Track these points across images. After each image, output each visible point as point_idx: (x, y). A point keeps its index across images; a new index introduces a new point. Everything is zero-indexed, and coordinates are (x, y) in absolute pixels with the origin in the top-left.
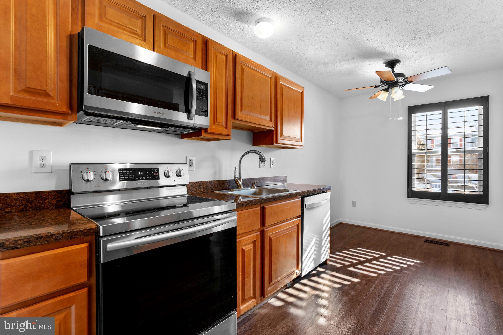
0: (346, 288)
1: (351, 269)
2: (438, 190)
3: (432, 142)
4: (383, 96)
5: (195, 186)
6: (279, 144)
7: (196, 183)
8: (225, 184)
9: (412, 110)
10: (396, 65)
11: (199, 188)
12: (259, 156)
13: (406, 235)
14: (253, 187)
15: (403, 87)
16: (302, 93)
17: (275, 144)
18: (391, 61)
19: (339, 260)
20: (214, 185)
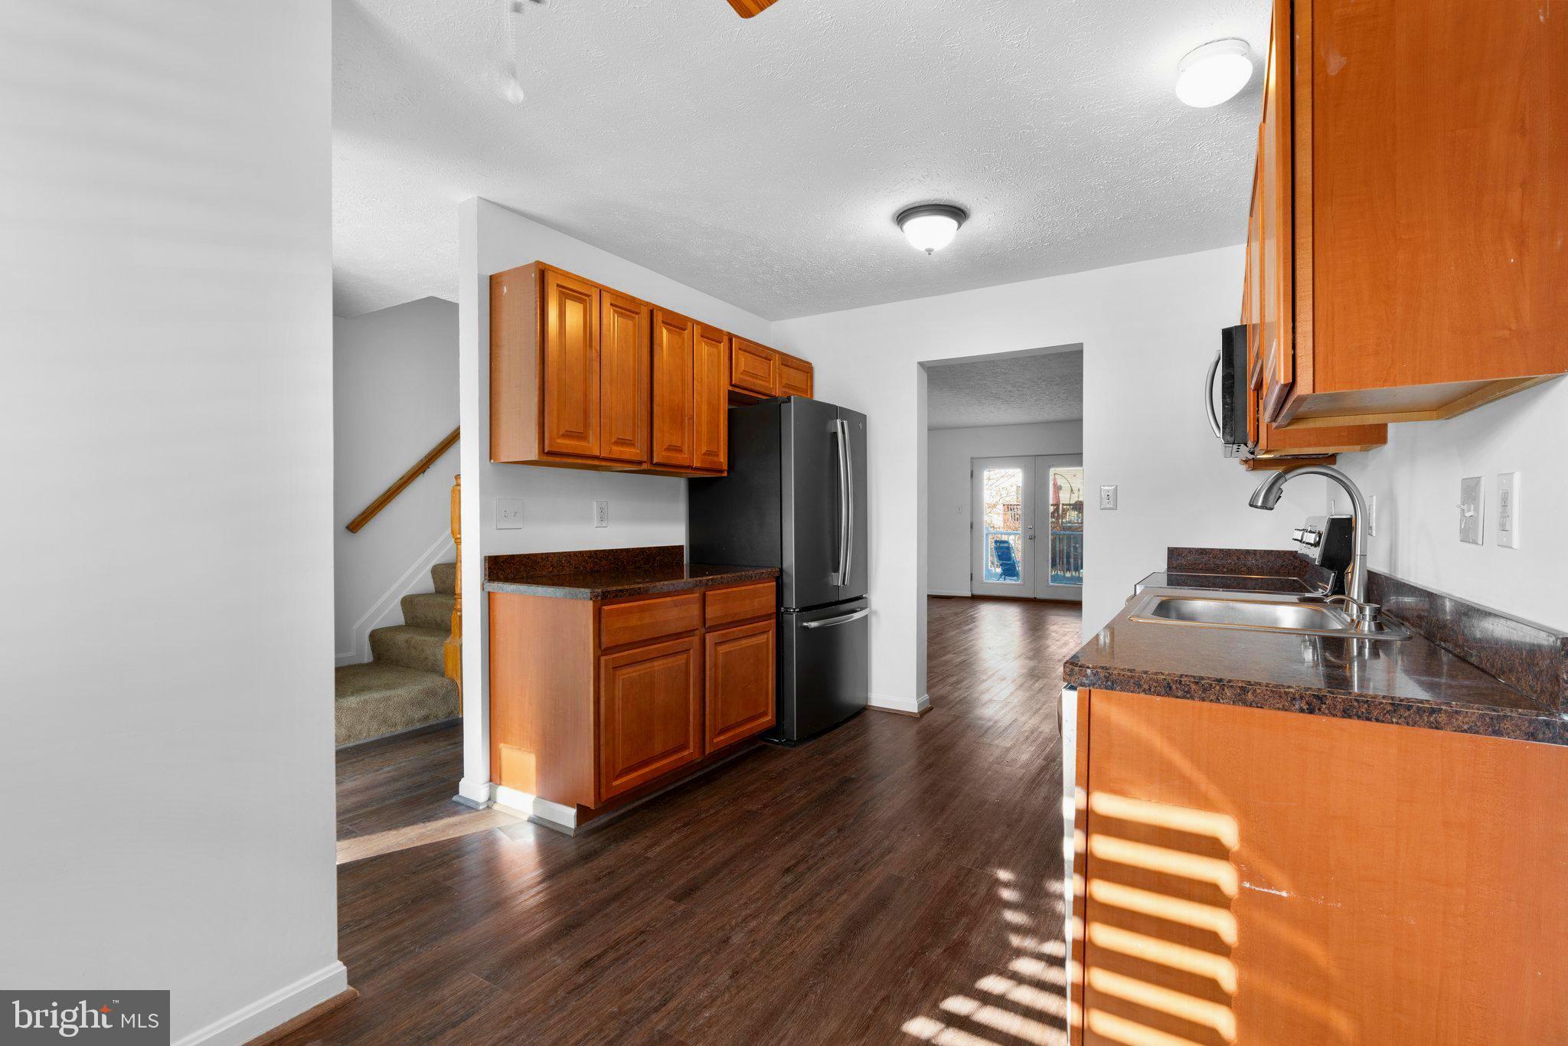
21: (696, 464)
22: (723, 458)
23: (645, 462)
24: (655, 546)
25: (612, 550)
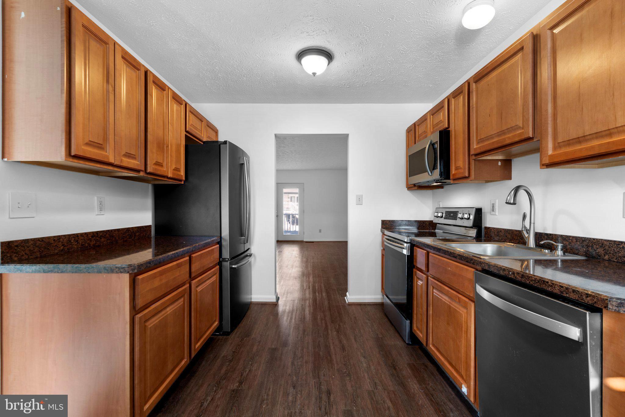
21: (170, 175)
22: (182, 173)
23: (142, 171)
24: (135, 226)
25: (108, 231)
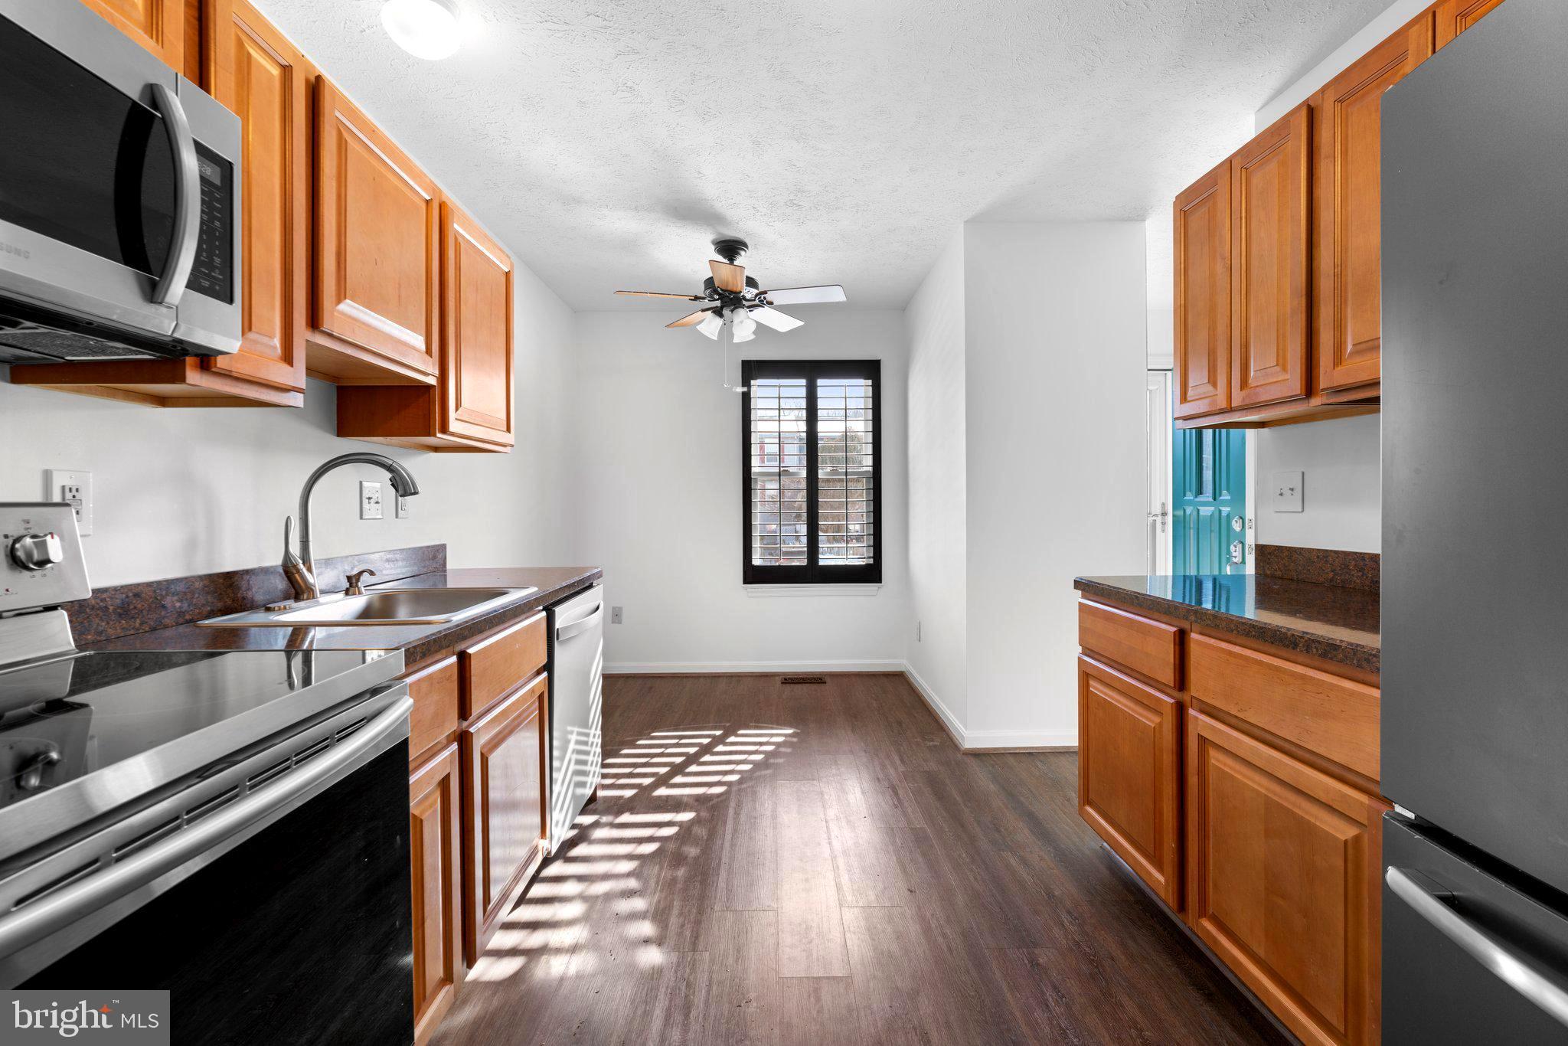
0: (671, 846)
1: (662, 791)
2: (801, 561)
3: (762, 449)
4: (710, 326)
5: (100, 608)
6: (453, 434)
7: (104, 596)
8: (239, 588)
9: (752, 370)
10: (739, 254)
11: (120, 615)
12: (390, 475)
13: (742, 676)
14: (352, 590)
15: (750, 311)
16: (507, 274)
17: (439, 435)
18: (729, 241)
19: (621, 778)
20: (189, 596)
